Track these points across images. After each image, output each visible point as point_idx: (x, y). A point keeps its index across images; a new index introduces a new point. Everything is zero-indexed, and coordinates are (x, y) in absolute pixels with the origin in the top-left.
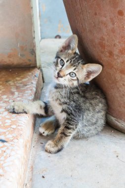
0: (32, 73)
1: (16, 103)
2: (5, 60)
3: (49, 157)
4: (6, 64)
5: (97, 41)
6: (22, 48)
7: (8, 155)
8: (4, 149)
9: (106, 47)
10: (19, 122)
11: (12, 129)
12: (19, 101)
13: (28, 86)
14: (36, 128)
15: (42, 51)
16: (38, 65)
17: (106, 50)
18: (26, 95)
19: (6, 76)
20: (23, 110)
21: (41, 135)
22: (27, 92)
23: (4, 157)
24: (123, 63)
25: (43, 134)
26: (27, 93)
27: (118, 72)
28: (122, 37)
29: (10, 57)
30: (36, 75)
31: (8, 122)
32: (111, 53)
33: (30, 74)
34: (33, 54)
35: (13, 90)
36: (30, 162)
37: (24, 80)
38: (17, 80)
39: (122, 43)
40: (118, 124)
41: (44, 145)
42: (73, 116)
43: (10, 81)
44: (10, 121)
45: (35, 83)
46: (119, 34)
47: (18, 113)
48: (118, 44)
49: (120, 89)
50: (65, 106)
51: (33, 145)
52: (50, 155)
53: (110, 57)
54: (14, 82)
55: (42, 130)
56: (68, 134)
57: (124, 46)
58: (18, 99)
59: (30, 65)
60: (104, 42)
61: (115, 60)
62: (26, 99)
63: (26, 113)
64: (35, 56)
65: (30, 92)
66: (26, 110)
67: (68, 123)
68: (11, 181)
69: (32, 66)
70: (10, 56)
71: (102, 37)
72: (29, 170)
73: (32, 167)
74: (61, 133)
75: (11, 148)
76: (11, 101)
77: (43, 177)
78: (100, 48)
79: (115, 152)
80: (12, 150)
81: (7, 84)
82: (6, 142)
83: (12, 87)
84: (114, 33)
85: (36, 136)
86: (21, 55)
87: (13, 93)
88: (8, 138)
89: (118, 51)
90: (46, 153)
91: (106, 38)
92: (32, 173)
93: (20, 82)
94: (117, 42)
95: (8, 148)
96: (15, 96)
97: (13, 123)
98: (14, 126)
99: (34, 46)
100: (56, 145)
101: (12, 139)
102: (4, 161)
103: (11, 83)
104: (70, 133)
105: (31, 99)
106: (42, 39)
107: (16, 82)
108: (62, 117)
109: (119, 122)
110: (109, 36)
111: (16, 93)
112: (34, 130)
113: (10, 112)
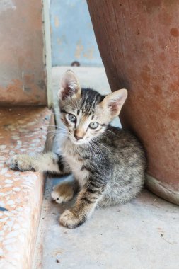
0: (41, 115)
1: (21, 156)
2: (3, 96)
3: (65, 233)
4: (4, 100)
5: (138, 71)
6: (28, 79)
7: (10, 229)
8: (4, 220)
9: (151, 81)
10: (24, 183)
11: (14, 193)
12: (23, 153)
13: (35, 133)
14: (47, 191)
15: (54, 84)
16: (49, 103)
17: (151, 84)
18: (33, 145)
19: (5, 118)
20: (30, 166)
21: (53, 202)
22: (34, 141)
23: (5, 231)
24: (174, 103)
25: (57, 201)
26: (35, 143)
27: (167, 115)
28: (175, 66)
29: (11, 92)
30: (46, 117)
31: (9, 183)
32: (158, 89)
33: (38, 115)
34: (42, 88)
35: (15, 137)
36: (39, 240)
37: (30, 124)
38: (19, 124)
39: (174, 75)
40: (164, 189)
41: (59, 217)
42: (99, 174)
43: (10, 124)
44: (12, 182)
45: (45, 128)
46: (171, 62)
47: (22, 171)
48: (168, 75)
49: (169, 139)
50: (86, 162)
51: (43, 216)
52: (67, 230)
53: (155, 94)
54: (15, 126)
55: (55, 195)
56: (92, 200)
57: (177, 79)
58: (23, 150)
59: (37, 103)
60: (148, 73)
61: (163, 98)
62: (33, 151)
63: (34, 170)
64: (46, 91)
65: (38, 141)
66: (34, 167)
67: (91, 184)
68: (14, 266)
69: (40, 104)
70: (9, 90)
71: (146, 66)
72: (37, 251)
73: (41, 247)
74: (82, 199)
75: (13, 219)
76: (11, 153)
77: (57, 261)
78: (143, 81)
79: (159, 229)
80: (15, 222)
81: (6, 129)
82: (7, 210)
83: (14, 133)
84: (163, 60)
85: (46, 204)
86: (26, 89)
87: (14, 143)
88: (9, 205)
89: (168, 86)
90: (61, 228)
91: (152, 68)
92: (42, 255)
93: (25, 126)
94: (167, 73)
95: (9, 220)
96: (18, 147)
97: (16, 184)
98: (17, 189)
99: (45, 77)
100: (76, 216)
101: (14, 206)
102: (4, 236)
103: (12, 128)
104: (94, 198)
105: (40, 151)
106: (53, 66)
107: (18, 127)
108: (83, 176)
109: (165, 187)
110: (157, 64)
111: (19, 143)
112: (44, 195)
113: (11, 169)
